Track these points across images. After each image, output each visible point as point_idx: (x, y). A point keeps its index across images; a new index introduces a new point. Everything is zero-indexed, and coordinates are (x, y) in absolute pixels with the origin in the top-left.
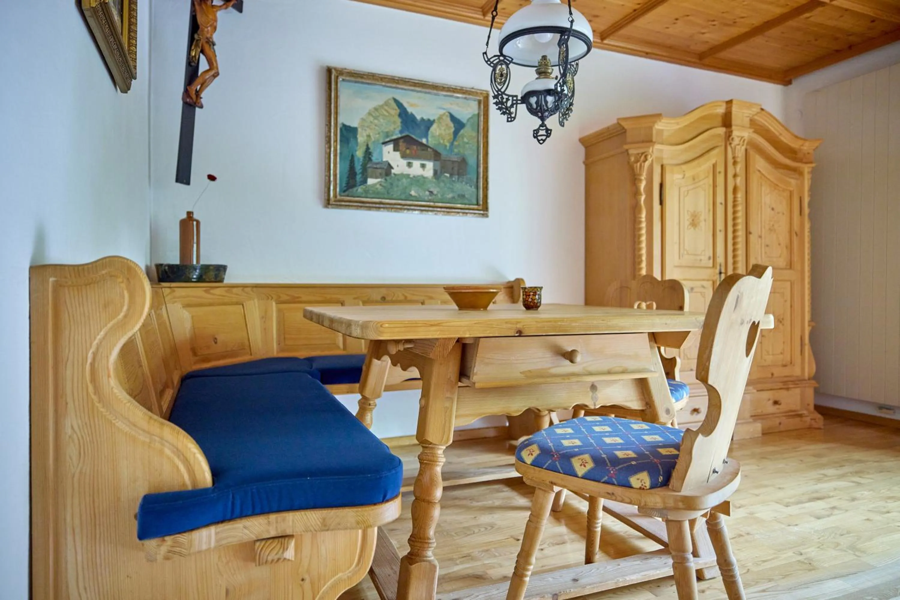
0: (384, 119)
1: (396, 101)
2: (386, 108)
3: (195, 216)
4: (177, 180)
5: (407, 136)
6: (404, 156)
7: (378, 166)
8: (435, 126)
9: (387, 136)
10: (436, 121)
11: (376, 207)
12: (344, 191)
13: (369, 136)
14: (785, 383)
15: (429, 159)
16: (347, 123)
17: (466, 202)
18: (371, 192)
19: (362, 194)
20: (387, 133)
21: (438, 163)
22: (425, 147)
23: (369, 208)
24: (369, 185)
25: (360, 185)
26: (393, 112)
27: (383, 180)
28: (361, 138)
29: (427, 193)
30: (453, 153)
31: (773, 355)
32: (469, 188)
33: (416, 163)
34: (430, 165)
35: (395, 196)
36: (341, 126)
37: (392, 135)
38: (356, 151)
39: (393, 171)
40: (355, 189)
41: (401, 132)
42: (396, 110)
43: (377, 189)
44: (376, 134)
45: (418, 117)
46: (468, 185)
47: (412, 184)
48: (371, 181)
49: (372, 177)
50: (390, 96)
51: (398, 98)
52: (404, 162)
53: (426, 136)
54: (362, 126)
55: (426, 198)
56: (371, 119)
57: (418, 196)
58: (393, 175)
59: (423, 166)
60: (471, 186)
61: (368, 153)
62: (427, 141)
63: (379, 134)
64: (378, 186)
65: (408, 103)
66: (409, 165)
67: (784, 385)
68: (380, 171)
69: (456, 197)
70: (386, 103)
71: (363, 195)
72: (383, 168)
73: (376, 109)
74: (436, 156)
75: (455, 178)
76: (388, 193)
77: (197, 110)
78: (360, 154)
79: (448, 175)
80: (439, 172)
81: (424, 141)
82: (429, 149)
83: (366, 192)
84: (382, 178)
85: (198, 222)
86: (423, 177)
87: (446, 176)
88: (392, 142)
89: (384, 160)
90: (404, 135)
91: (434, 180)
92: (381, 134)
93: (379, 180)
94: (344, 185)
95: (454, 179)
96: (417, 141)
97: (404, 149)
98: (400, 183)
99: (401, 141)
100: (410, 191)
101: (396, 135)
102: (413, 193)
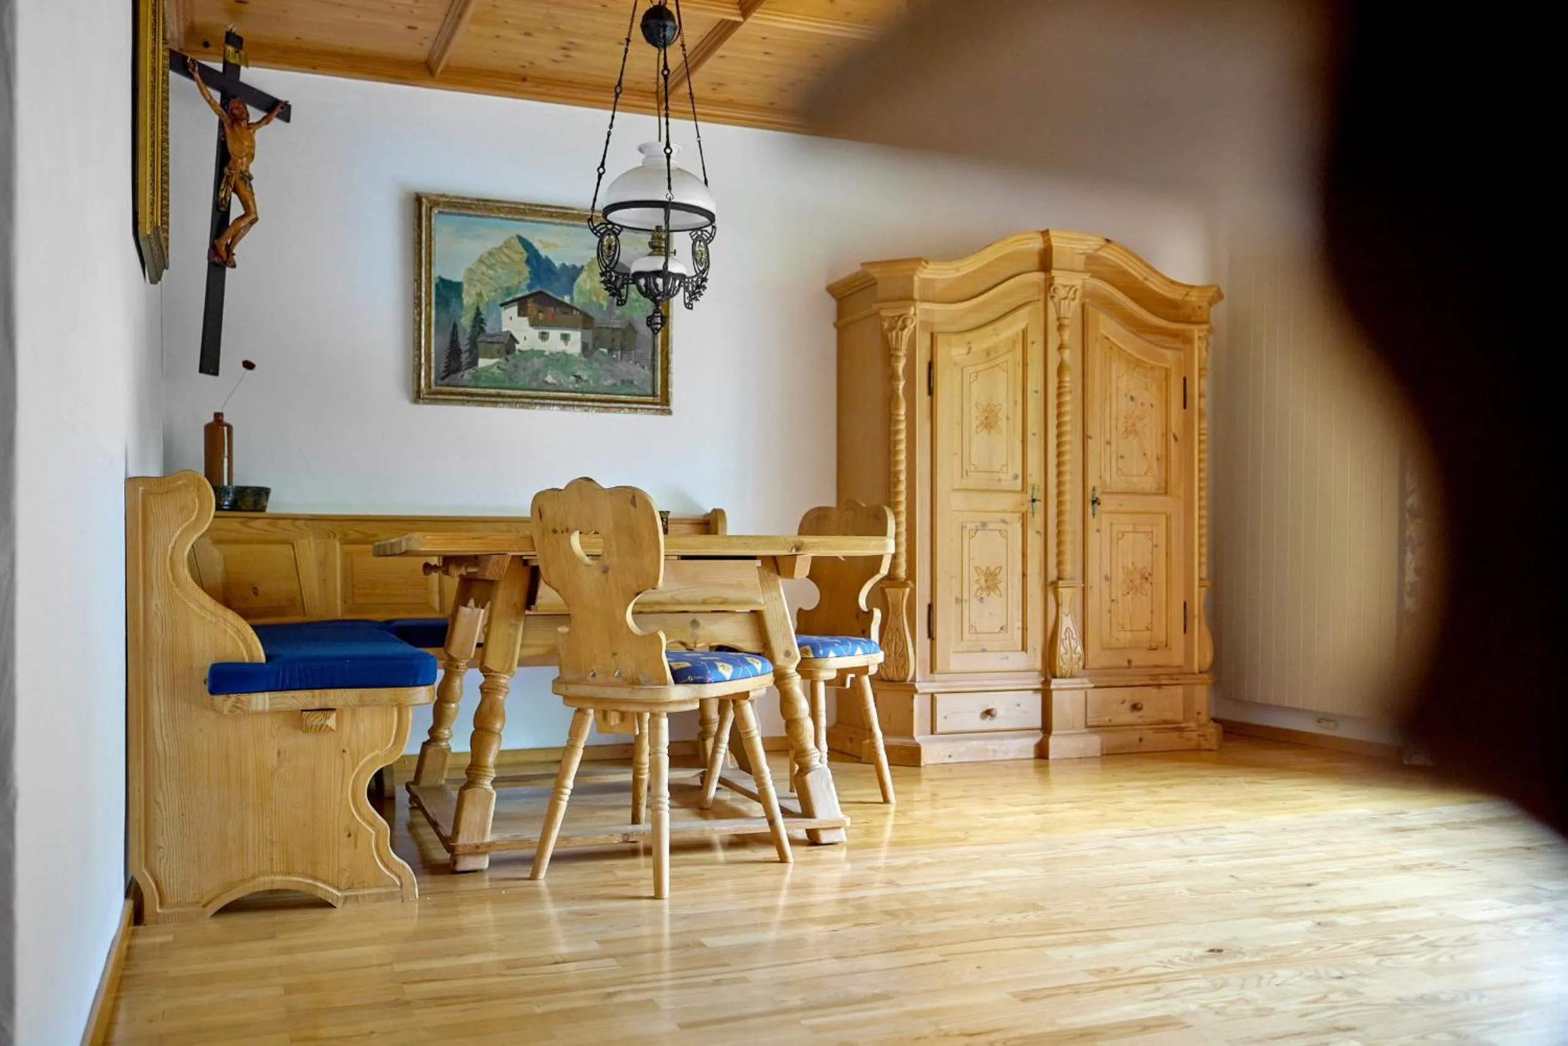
0: (502, 268)
1: (520, 238)
2: (506, 251)
3: (226, 420)
4: (201, 371)
5: (540, 293)
6: (534, 324)
7: (494, 340)
8: (583, 276)
9: (509, 294)
10: (586, 268)
11: (492, 402)
12: (443, 378)
13: (480, 295)
14: (1155, 676)
15: (575, 327)
16: (447, 277)
17: (635, 391)
18: (483, 378)
19: (470, 381)
20: (508, 288)
21: (589, 333)
22: (570, 308)
23: (482, 403)
24: (482, 368)
25: (466, 369)
26: (517, 257)
27: (502, 360)
28: (468, 299)
29: (572, 378)
30: (613, 317)
31: (1131, 631)
32: (640, 369)
33: (555, 334)
34: (576, 336)
35: (520, 384)
36: (438, 281)
37: (516, 293)
38: (460, 317)
39: (518, 347)
40: (459, 375)
41: (530, 287)
42: (522, 253)
43: (493, 374)
44: (490, 292)
45: (557, 264)
46: (638, 365)
47: (547, 366)
48: (483, 362)
49: (485, 357)
50: (513, 234)
51: (525, 236)
52: (535, 333)
53: (570, 292)
54: (470, 281)
55: (571, 387)
56: (484, 268)
57: (558, 384)
58: (517, 353)
59: (565, 338)
60: (643, 367)
61: (478, 321)
62: (572, 299)
63: (495, 291)
64: (495, 370)
65: (541, 242)
66: (544, 336)
67: (1151, 680)
68: (497, 346)
69: (619, 384)
70: (507, 244)
71: (472, 384)
72: (503, 343)
73: (490, 254)
74: (586, 321)
75: (617, 355)
76: (511, 379)
77: (228, 270)
78: (466, 321)
79: (605, 350)
80: (590, 346)
81: (567, 299)
82: (575, 312)
83: (476, 378)
84: (500, 358)
85: (230, 427)
86: (564, 353)
87: (602, 353)
88: (516, 303)
89: (504, 329)
90: (534, 291)
91: (583, 359)
92: (499, 291)
93: (496, 360)
94: (442, 369)
95: (615, 356)
96: (558, 301)
97: (535, 312)
98: (529, 364)
99: (530, 300)
100: (546, 376)
101: (522, 291)
102: (549, 379)
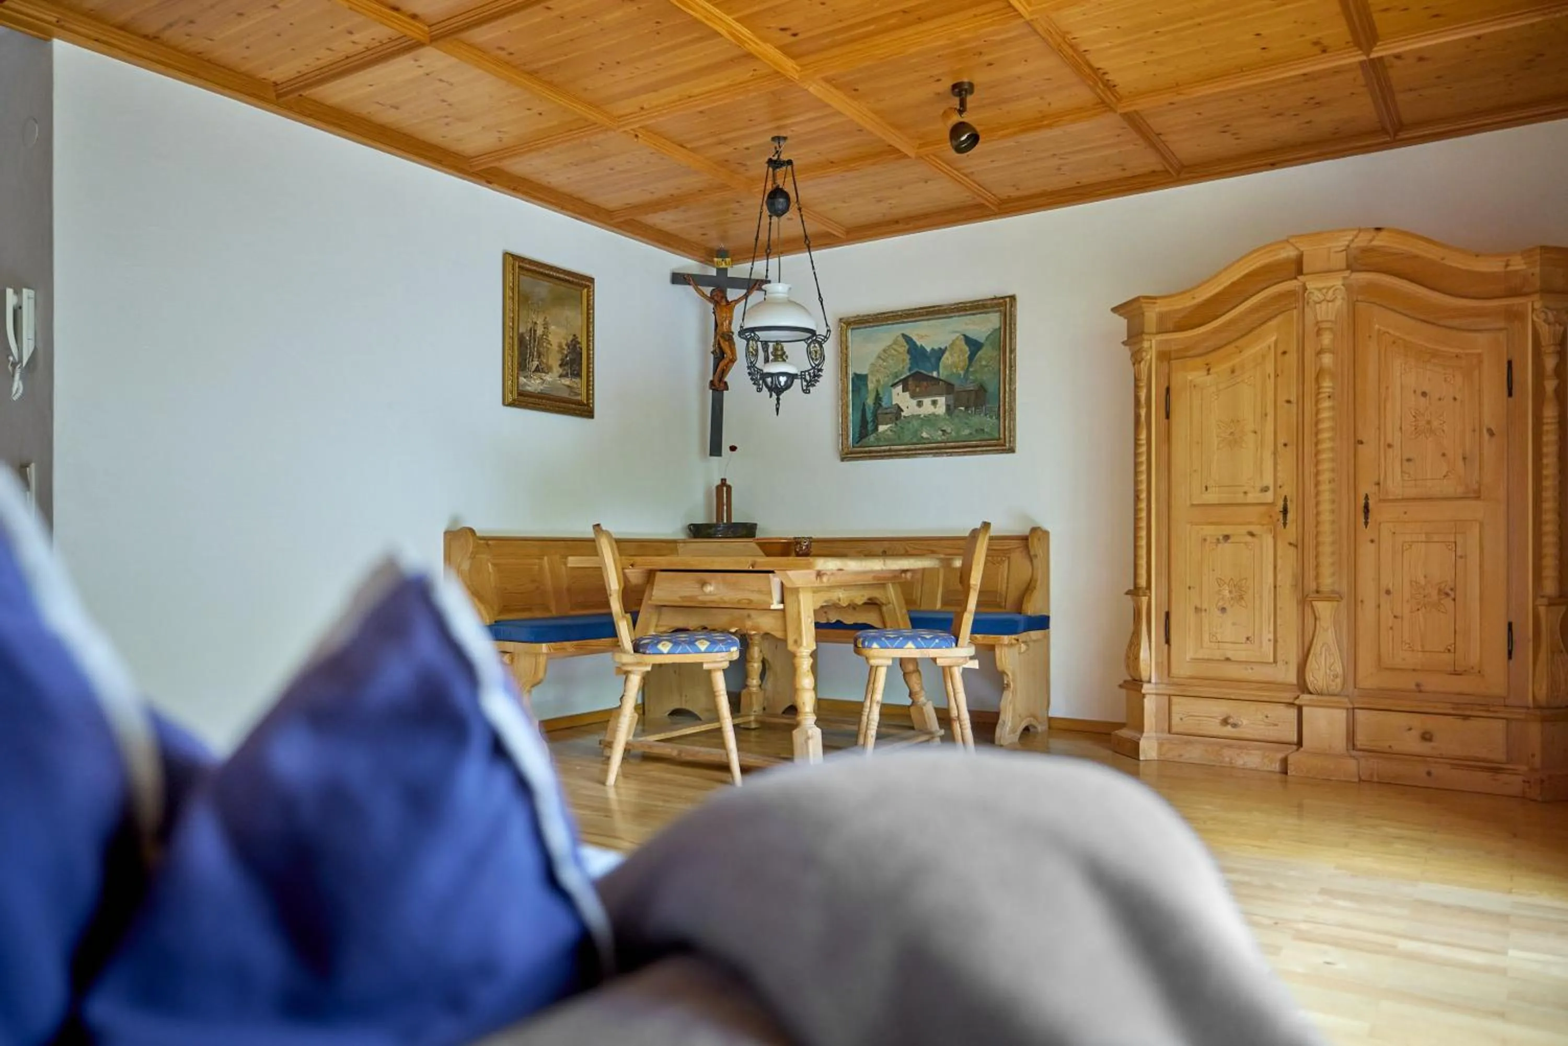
0: (893, 360)
1: (904, 336)
2: (895, 346)
3: (728, 482)
4: (711, 454)
5: (917, 372)
6: (913, 396)
7: (888, 411)
8: (947, 354)
9: (897, 377)
10: (948, 348)
11: (887, 456)
12: (857, 443)
13: (878, 381)
15: (940, 395)
16: (858, 372)
17: (986, 437)
18: (882, 439)
19: (875, 442)
20: (896, 373)
21: (951, 396)
22: (937, 380)
23: (882, 457)
24: (880, 433)
25: (872, 433)
26: (901, 350)
27: (893, 425)
28: (871, 386)
29: (940, 433)
30: (968, 382)
31: (1423, 651)
32: (989, 419)
33: (927, 401)
34: (942, 400)
35: (905, 441)
36: (854, 375)
37: (901, 375)
38: (866, 399)
39: (903, 414)
40: (867, 438)
41: (910, 370)
42: (905, 347)
43: (888, 435)
44: (885, 377)
45: (928, 349)
46: (988, 416)
47: (922, 425)
48: (882, 428)
49: (882, 424)
50: (899, 333)
51: (907, 333)
52: (914, 402)
53: (937, 368)
54: (872, 372)
55: (939, 439)
56: (881, 362)
57: (931, 438)
58: (902, 418)
59: (934, 403)
60: (991, 417)
61: (878, 399)
62: (938, 373)
63: (888, 376)
64: (889, 433)
65: (917, 335)
66: (920, 404)
67: (1453, 709)
68: (890, 416)
69: (974, 433)
70: (895, 342)
71: (875, 444)
72: (893, 413)
73: (885, 351)
74: (948, 388)
75: (972, 412)
76: (899, 437)
77: (725, 392)
78: (870, 401)
79: (962, 408)
80: (952, 407)
81: (935, 374)
82: (941, 383)
83: (878, 439)
84: (892, 423)
85: (729, 488)
86: (934, 414)
87: (961, 410)
88: (901, 383)
89: (894, 403)
90: (912, 372)
91: (947, 417)
92: (891, 376)
93: (889, 426)
94: (857, 435)
95: (970, 412)
96: (929, 376)
97: (914, 388)
98: (911, 426)
99: (910, 379)
100: (922, 433)
101: (906, 374)
102: (925, 435)
